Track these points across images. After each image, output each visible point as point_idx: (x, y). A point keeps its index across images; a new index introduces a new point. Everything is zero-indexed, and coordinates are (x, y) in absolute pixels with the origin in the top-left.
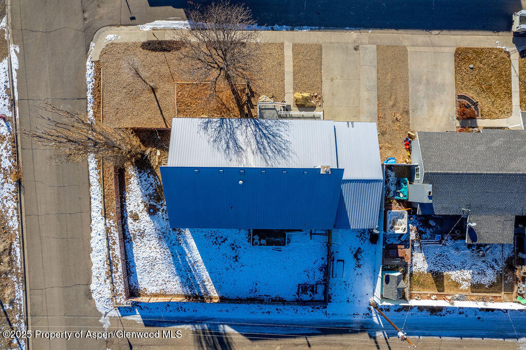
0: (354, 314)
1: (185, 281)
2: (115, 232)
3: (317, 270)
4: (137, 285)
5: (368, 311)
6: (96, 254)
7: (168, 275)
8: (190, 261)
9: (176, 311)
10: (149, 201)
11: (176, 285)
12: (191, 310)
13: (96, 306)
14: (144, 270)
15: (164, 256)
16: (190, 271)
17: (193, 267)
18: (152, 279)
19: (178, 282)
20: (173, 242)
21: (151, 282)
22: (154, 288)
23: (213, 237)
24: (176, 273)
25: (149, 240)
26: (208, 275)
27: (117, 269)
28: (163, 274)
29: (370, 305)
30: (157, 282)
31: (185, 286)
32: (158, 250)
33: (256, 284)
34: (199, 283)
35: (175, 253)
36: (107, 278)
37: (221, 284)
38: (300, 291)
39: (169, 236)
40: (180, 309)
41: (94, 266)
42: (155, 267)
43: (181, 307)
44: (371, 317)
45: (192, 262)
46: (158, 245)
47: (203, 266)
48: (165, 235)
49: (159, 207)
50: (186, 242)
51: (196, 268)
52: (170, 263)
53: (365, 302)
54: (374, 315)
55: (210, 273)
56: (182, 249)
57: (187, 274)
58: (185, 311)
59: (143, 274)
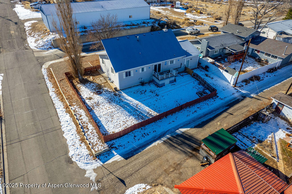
0: (233, 94)
1: (137, 116)
2: (79, 110)
3: (198, 86)
4: (106, 133)
5: (237, 90)
6: (68, 133)
7: (124, 118)
8: (134, 105)
9: (142, 137)
10: (95, 91)
11: (133, 121)
12: (152, 132)
13: (79, 165)
14: (107, 121)
15: (116, 109)
16: (137, 110)
17: (137, 107)
18: (116, 124)
19: (133, 119)
20: (118, 101)
21: (116, 126)
22: (119, 128)
23: (139, 92)
24: (129, 115)
25: (103, 106)
26: (148, 108)
27: (88, 129)
28: (121, 118)
29: (233, 87)
30: (119, 125)
31: (139, 120)
32: (112, 108)
33: (177, 101)
34: (146, 114)
35: (123, 105)
36: (81, 143)
37: (159, 109)
38: (200, 96)
39: (114, 99)
40: (144, 135)
41: (68, 140)
42: (114, 116)
43: (144, 133)
44: (240, 92)
45: (135, 105)
46: (110, 105)
47: (142, 105)
48: (112, 100)
49: (102, 91)
50: (125, 99)
51: (139, 108)
52: (122, 111)
53: (230, 87)
54: (241, 90)
55: (149, 107)
56: (125, 102)
57: (136, 113)
58: (148, 135)
59: (108, 123)
